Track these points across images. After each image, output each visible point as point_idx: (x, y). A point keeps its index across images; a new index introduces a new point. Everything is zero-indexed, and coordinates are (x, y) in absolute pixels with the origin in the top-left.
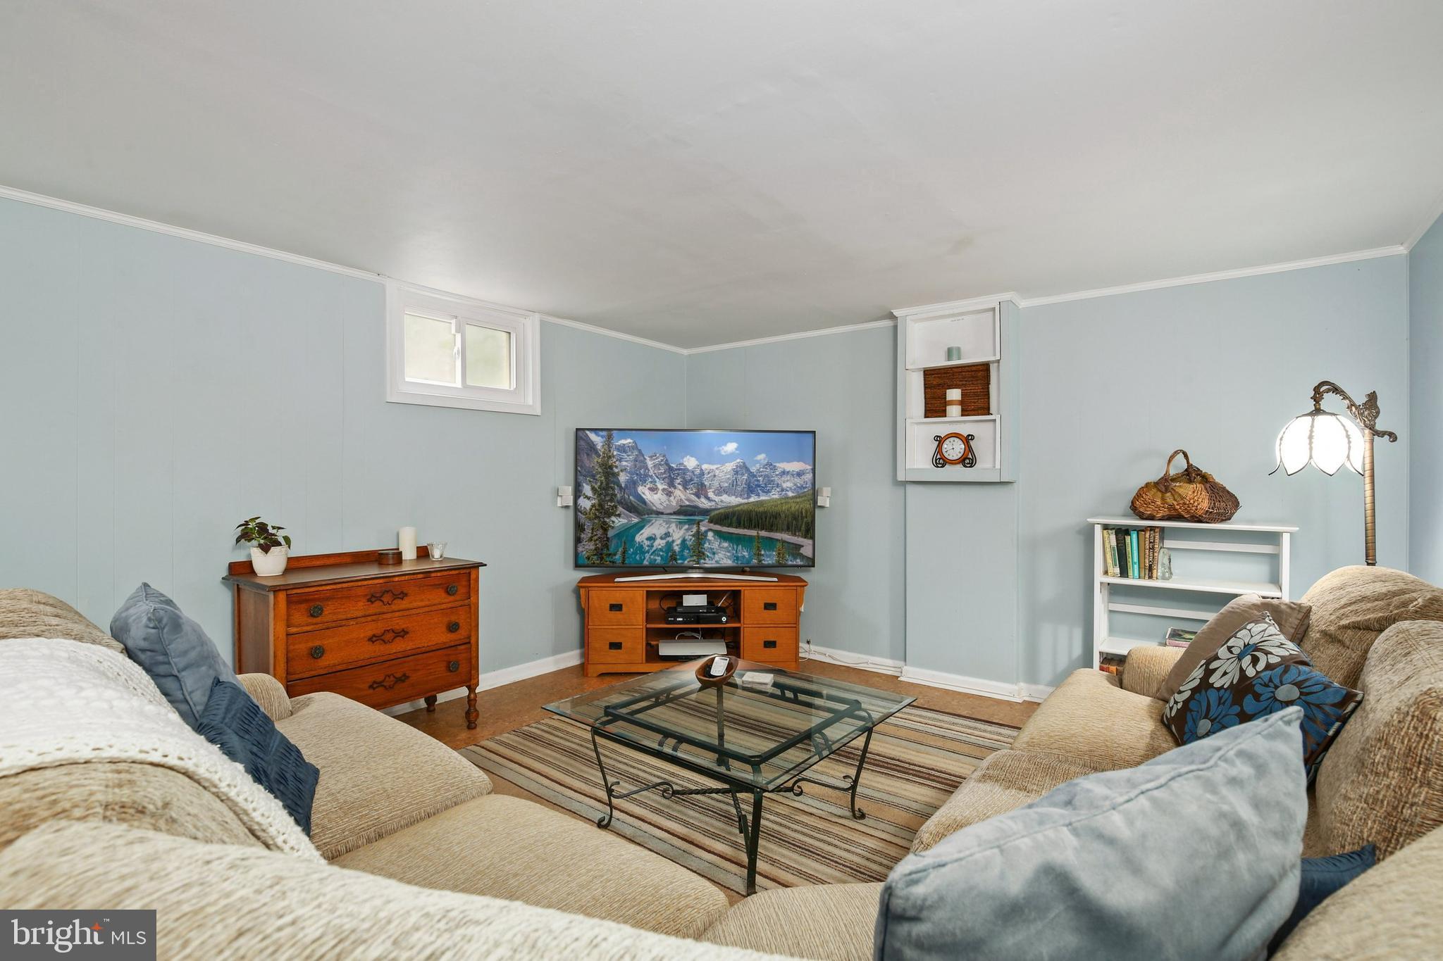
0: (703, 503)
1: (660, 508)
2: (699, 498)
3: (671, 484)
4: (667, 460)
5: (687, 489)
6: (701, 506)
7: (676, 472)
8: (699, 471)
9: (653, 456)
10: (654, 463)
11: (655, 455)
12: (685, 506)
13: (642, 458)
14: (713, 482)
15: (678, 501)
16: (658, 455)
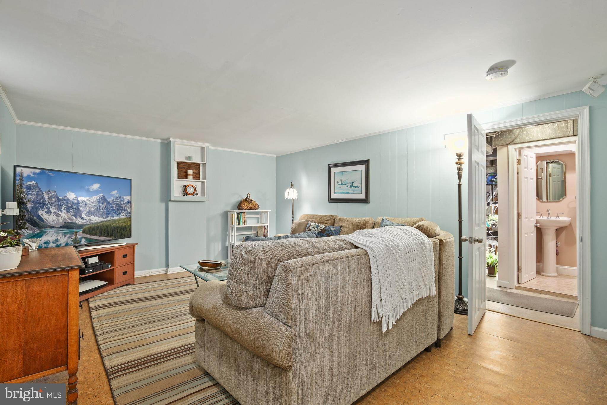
0: (79, 221)
1: (53, 224)
2: (76, 217)
3: (59, 209)
4: (56, 194)
5: (69, 212)
6: (77, 222)
7: (62, 202)
8: (76, 201)
9: (48, 192)
10: (48, 196)
11: (49, 192)
12: (67, 223)
13: (41, 193)
14: (85, 208)
15: (63, 220)
16: (51, 191)
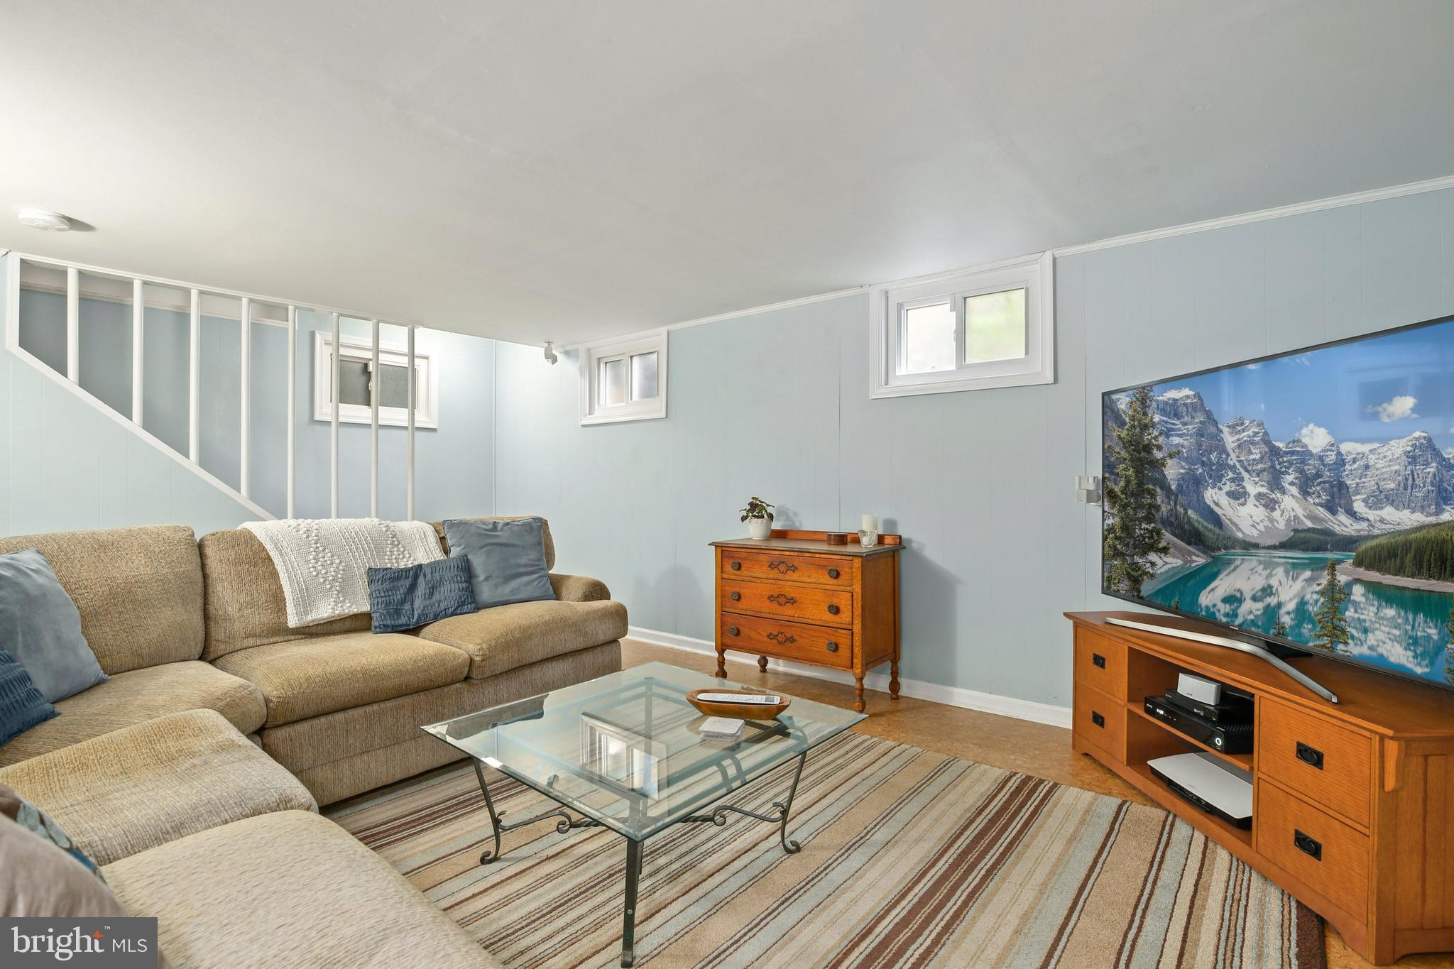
0: (1343, 525)
1: (1253, 534)
2: (1334, 512)
3: (1275, 483)
4: (1266, 433)
5: (1309, 494)
6: (1338, 529)
7: (1285, 459)
8: (1334, 457)
9: (1237, 425)
10: (1238, 440)
11: (1242, 424)
12: (1303, 531)
13: (1213, 429)
14: (1363, 480)
15: (1289, 521)
16: (1247, 423)
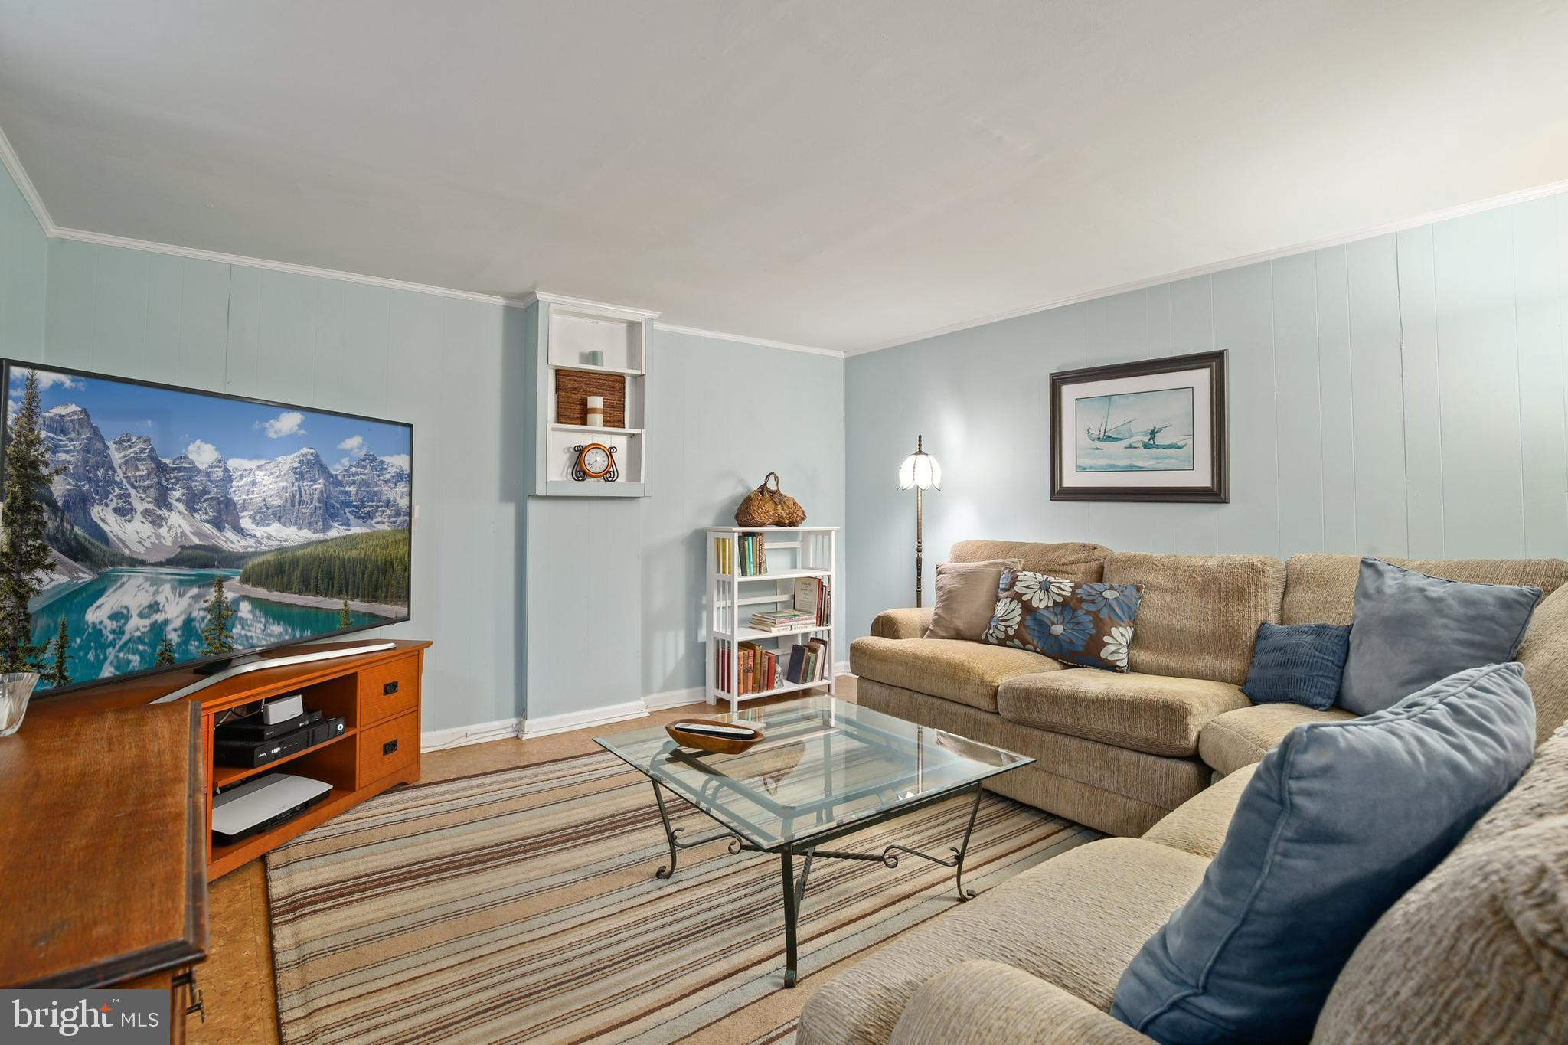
0: (230, 541)
1: (139, 551)
2: (220, 529)
3: (162, 501)
4: (153, 450)
5: (196, 511)
6: (224, 546)
7: (172, 475)
8: (221, 473)
9: (124, 441)
10: (125, 456)
11: (129, 440)
12: (190, 547)
13: (99, 446)
14: (250, 496)
15: (175, 537)
16: (134, 439)
